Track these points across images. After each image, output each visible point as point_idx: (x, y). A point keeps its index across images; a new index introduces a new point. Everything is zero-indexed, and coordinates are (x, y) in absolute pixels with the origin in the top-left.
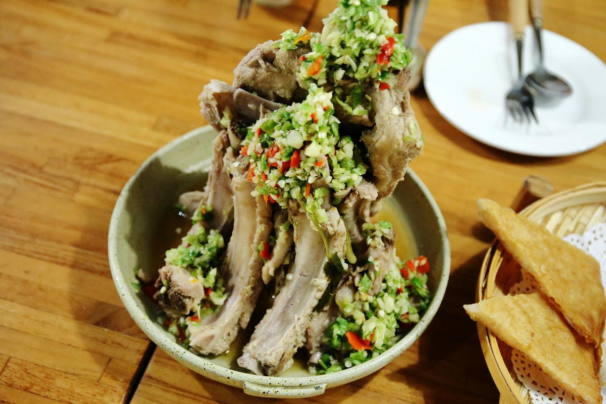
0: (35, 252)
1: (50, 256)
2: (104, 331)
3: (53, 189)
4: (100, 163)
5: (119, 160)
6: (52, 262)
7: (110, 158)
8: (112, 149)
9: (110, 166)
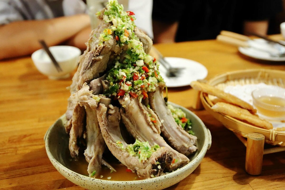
0: (10, 176)
1: (18, 175)
2: (64, 189)
3: (4, 153)
4: (22, 139)
5: (30, 135)
6: (21, 176)
7: (25, 136)
8: (24, 133)
9: (27, 138)
